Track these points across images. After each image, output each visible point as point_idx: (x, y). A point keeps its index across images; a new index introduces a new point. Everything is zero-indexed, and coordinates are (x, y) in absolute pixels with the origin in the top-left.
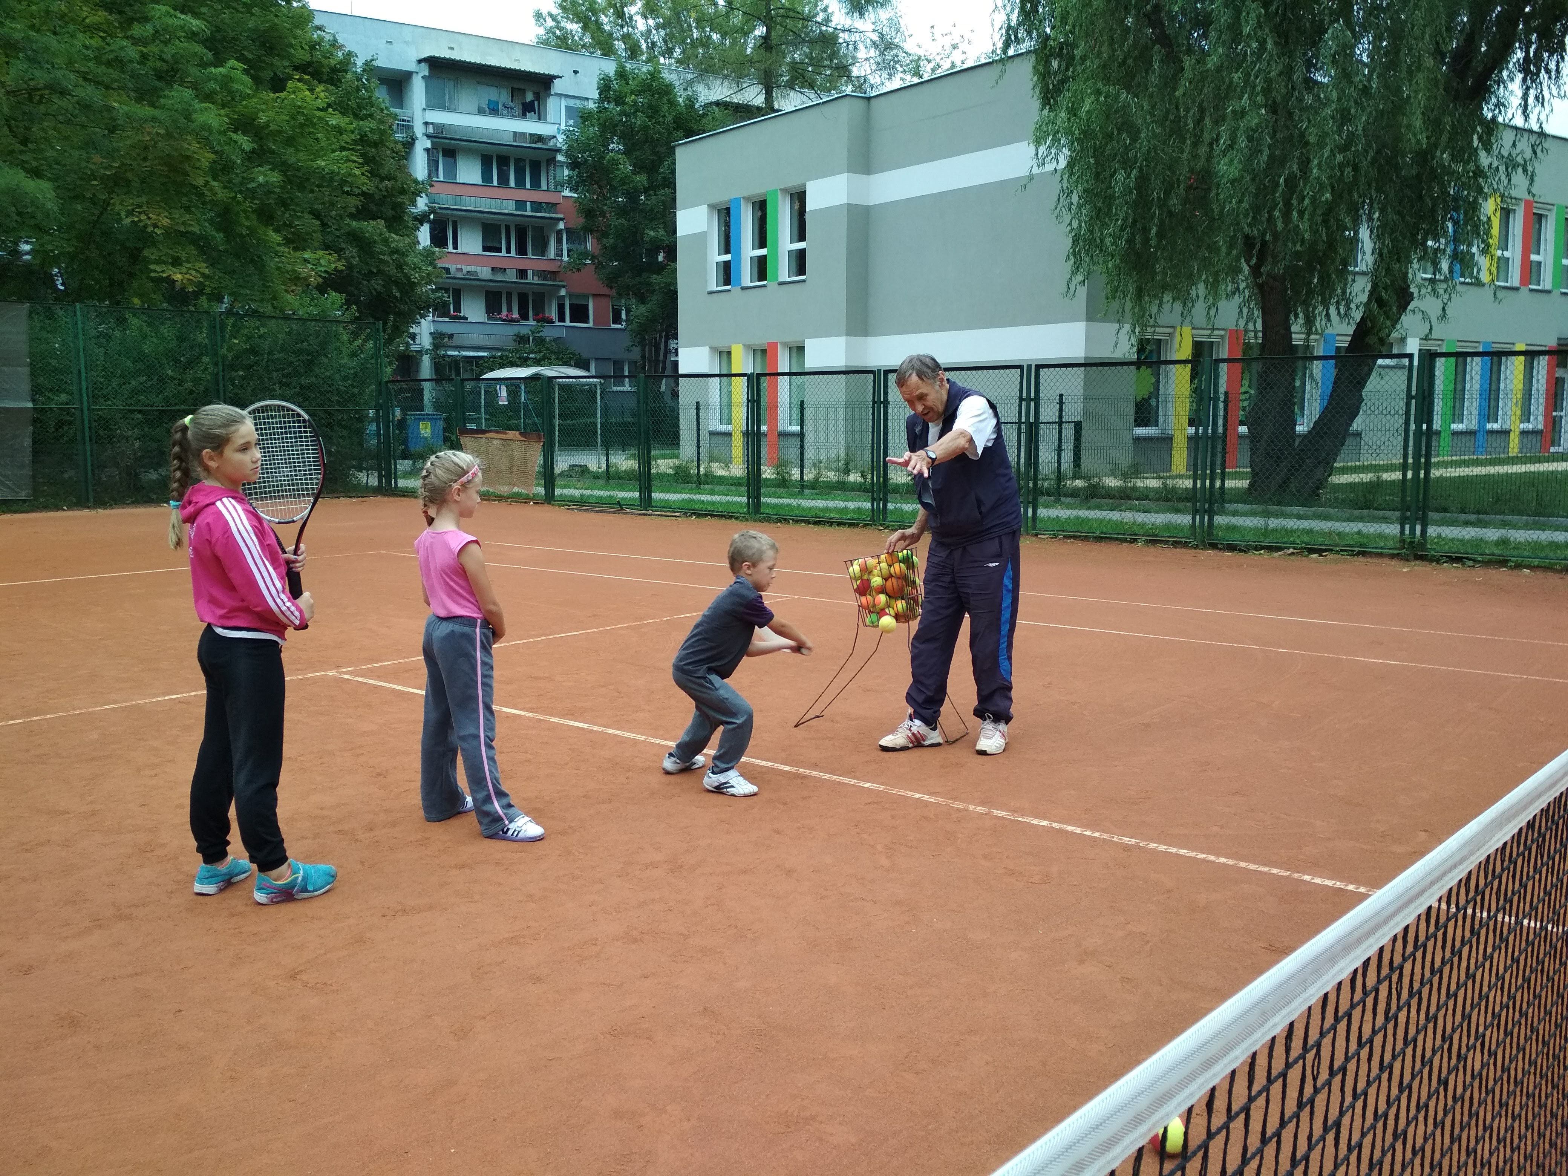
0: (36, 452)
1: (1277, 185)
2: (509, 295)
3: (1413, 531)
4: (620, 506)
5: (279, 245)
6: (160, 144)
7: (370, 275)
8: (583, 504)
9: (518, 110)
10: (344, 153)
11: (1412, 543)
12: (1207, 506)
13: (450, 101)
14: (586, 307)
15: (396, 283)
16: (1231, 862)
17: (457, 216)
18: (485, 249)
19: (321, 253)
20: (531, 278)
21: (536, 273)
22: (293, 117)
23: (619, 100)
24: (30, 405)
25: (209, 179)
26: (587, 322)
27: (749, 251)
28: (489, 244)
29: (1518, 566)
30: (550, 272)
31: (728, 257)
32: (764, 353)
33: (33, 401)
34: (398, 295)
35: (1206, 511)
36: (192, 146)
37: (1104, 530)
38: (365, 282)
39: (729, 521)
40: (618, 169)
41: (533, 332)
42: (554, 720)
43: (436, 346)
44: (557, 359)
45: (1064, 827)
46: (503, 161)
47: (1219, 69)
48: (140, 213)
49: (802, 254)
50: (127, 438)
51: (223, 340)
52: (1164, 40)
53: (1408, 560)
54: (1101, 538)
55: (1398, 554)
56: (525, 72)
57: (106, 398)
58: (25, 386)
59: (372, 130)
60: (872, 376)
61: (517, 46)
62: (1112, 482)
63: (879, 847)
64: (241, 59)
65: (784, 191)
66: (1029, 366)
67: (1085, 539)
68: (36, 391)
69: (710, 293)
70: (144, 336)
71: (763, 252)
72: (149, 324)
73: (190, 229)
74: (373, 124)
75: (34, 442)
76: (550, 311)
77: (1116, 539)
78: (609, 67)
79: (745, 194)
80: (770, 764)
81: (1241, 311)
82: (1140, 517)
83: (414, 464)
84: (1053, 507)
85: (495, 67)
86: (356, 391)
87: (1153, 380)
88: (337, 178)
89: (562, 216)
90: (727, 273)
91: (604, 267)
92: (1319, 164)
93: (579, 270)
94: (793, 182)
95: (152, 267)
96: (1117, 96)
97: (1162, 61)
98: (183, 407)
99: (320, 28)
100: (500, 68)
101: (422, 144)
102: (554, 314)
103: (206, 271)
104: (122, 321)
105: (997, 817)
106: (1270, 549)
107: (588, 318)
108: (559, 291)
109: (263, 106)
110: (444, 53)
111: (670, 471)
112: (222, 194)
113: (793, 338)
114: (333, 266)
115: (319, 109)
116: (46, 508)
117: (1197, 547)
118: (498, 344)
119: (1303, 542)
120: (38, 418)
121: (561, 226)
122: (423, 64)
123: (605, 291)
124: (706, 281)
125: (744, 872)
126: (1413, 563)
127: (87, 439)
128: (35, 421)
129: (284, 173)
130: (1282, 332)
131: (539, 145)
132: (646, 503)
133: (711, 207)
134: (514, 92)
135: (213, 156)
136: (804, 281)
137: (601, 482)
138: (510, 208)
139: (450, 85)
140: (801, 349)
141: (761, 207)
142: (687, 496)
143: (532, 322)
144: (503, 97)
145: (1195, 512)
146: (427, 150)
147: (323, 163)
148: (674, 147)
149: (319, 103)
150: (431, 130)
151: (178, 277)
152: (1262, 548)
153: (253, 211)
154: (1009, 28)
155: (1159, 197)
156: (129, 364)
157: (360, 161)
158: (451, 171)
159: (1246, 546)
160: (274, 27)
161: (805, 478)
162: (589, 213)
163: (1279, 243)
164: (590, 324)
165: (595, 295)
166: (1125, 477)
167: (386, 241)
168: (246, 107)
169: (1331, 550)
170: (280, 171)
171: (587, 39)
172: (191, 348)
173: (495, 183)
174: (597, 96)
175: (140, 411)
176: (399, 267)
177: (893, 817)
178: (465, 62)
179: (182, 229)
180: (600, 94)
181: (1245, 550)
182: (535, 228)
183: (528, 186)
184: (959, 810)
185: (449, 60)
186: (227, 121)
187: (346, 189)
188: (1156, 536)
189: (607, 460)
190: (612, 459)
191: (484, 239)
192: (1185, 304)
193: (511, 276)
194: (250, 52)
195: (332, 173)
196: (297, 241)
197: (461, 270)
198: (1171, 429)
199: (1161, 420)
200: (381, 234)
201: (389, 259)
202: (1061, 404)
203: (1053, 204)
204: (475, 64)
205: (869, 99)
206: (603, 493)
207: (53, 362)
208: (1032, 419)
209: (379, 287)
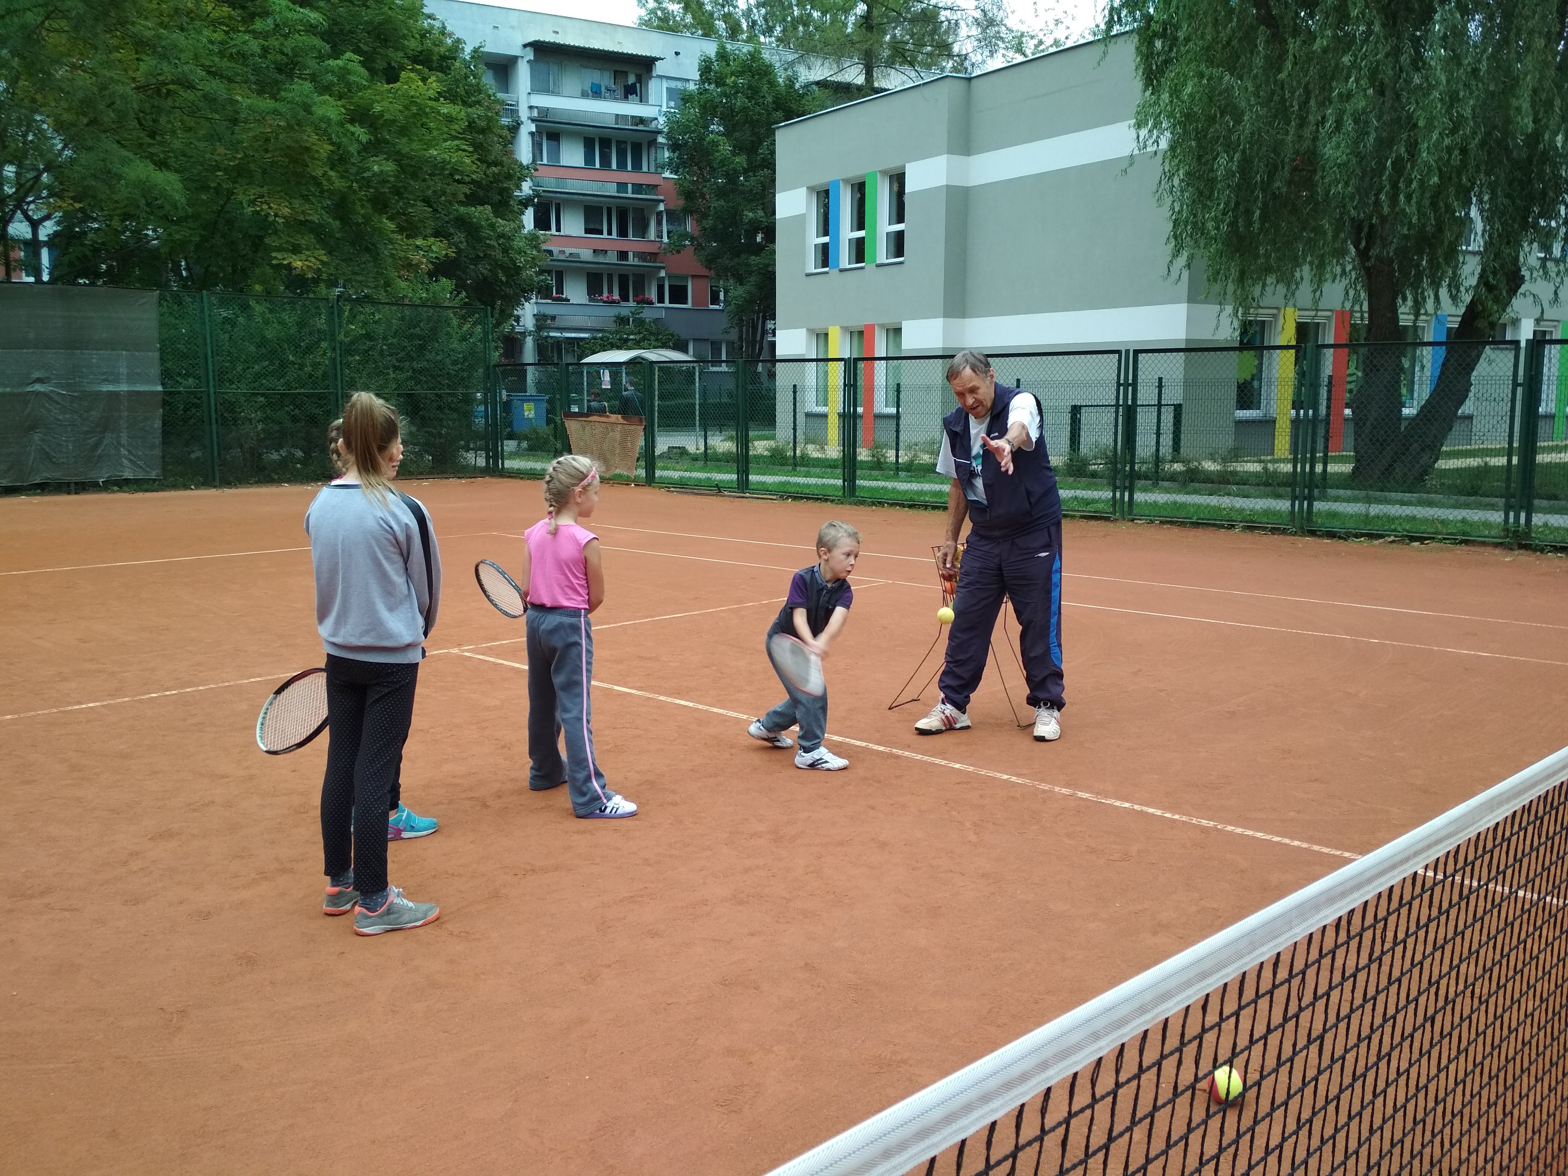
0: (165, 434)
1: (1385, 167)
2: (610, 277)
3: (1517, 519)
4: (718, 489)
5: (393, 232)
6: (280, 136)
7: (477, 259)
8: (682, 486)
9: (620, 92)
10: (456, 142)
11: (1516, 532)
12: (1306, 491)
13: (554, 85)
14: (685, 288)
15: (502, 267)
16: (1305, 845)
17: (559, 198)
18: (587, 231)
19: (432, 239)
20: (631, 260)
21: (636, 254)
22: (407, 108)
23: (720, 82)
24: (160, 388)
25: (327, 169)
26: (686, 303)
27: (847, 233)
28: (591, 226)
30: (650, 254)
31: (826, 239)
32: (862, 335)
33: (163, 384)
34: (504, 279)
35: (1305, 498)
36: (311, 138)
37: (1202, 516)
38: (472, 267)
39: (824, 504)
40: (718, 151)
41: (633, 313)
42: (662, 698)
43: (539, 327)
44: (657, 340)
45: (1145, 809)
46: (605, 143)
47: (1325, 51)
48: (261, 203)
49: (900, 235)
50: (250, 420)
51: (340, 326)
52: (1269, 20)
53: (1511, 549)
54: (1198, 524)
55: (1502, 543)
56: (627, 54)
57: (231, 382)
58: (155, 371)
59: (479, 117)
61: (619, 29)
62: (1210, 466)
63: (968, 824)
64: (358, 51)
65: (883, 173)
66: (1127, 351)
67: (1182, 524)
68: (166, 375)
69: (809, 275)
70: (267, 322)
71: (861, 234)
72: (271, 311)
73: (309, 218)
74: (481, 111)
75: (164, 424)
76: (650, 293)
77: (1214, 525)
78: (710, 48)
79: (845, 177)
80: (864, 744)
81: (1347, 293)
82: (1239, 503)
83: (519, 445)
84: (1151, 491)
85: (598, 50)
86: (465, 374)
87: (1256, 362)
88: (448, 167)
89: (662, 198)
90: (825, 255)
91: (703, 249)
92: (1428, 147)
93: (679, 252)
94: (892, 164)
95: (274, 254)
96: (1221, 78)
97: (1267, 42)
98: (302, 391)
99: (430, 17)
100: (603, 51)
101: (528, 128)
102: (654, 296)
103: (325, 258)
104: (245, 307)
105: (1081, 799)
106: (1371, 536)
107: (687, 299)
108: (659, 272)
109: (377, 97)
110: (549, 38)
111: (766, 453)
112: (339, 184)
113: (890, 320)
114: (444, 252)
115: (430, 99)
116: (175, 487)
117: (1295, 534)
118: (598, 326)
119: (1405, 530)
120: (168, 400)
121: (662, 207)
122: (528, 49)
123: (705, 272)
124: (805, 263)
125: (841, 844)
126: (1516, 552)
127: (214, 420)
128: (165, 403)
129: (398, 162)
130: (1389, 315)
131: (641, 127)
132: (743, 485)
133: (810, 189)
134: (618, 75)
135: (331, 148)
136: (901, 263)
137: (700, 464)
138: (611, 190)
139: (554, 68)
140: (898, 331)
141: (860, 189)
142: (783, 479)
143: (632, 304)
144: (605, 79)
145: (1294, 498)
146: (532, 134)
147: (435, 153)
148: (774, 130)
149: (432, 93)
150: (535, 113)
151: (299, 264)
152: (1362, 535)
153: (369, 200)
154: (1112, 9)
155: (1262, 180)
156: (252, 349)
157: (471, 149)
158: (555, 154)
159: (1346, 533)
160: (388, 20)
161: (901, 461)
162: (689, 195)
163: (1387, 226)
164: (689, 305)
165: (693, 276)
166: (1225, 460)
167: (492, 226)
168: (362, 98)
169: (1433, 538)
170: (395, 160)
171: (689, 19)
172: (311, 333)
173: (598, 166)
174: (698, 78)
175: (263, 395)
176: (505, 251)
177: (981, 796)
178: (569, 46)
179: (302, 218)
180: (701, 76)
181: (1345, 537)
182: (635, 209)
183: (629, 168)
184: (1044, 791)
185: (554, 44)
186: (345, 112)
187: (457, 177)
188: (1254, 522)
189: (706, 443)
190: (710, 442)
191: (586, 222)
192: (1288, 286)
193: (612, 258)
194: (366, 44)
195: (444, 161)
196: (410, 229)
197: (563, 252)
198: (1274, 412)
199: (1264, 403)
200: (488, 219)
201: (495, 243)
202: (1160, 386)
203: (1154, 189)
204: (579, 47)
205: (969, 79)
206: (702, 475)
207: (181, 347)
208: (1130, 403)
209: (485, 272)
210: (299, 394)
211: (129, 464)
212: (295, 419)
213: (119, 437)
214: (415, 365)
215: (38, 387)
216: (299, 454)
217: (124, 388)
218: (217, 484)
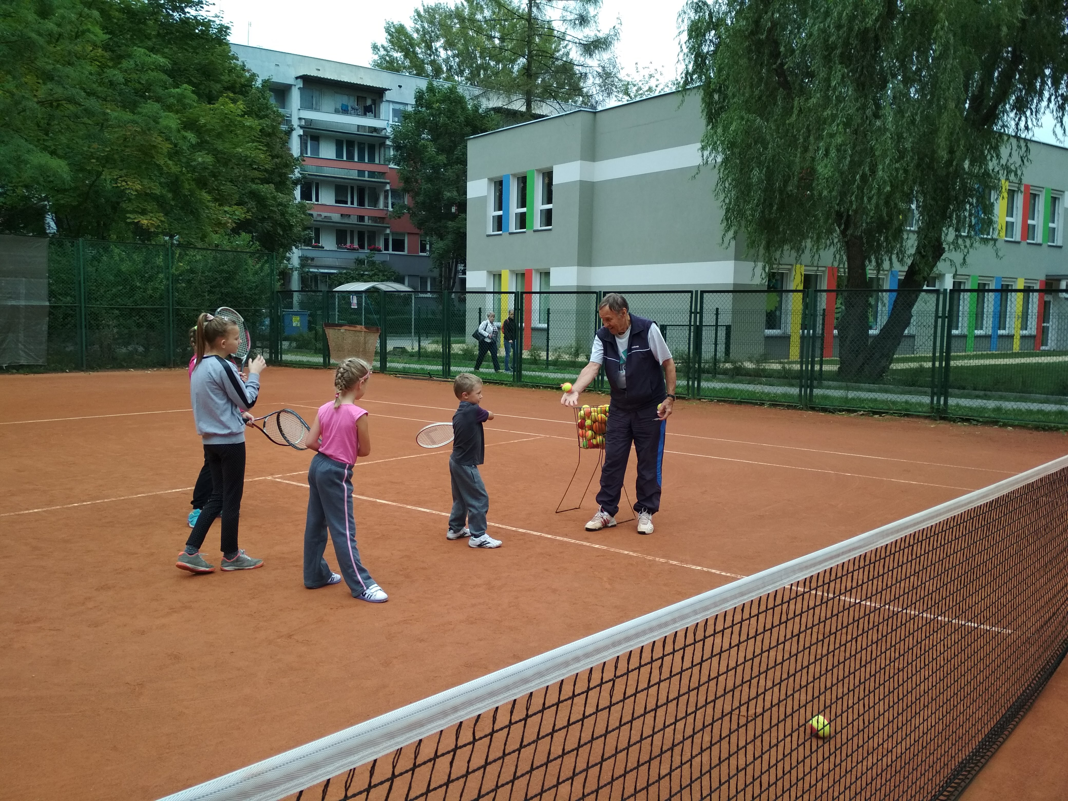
0: (50, 334)
1: (855, 179)
2: (352, 232)
3: (939, 400)
4: (430, 376)
5: (209, 201)
6: (137, 138)
7: (263, 220)
8: (405, 373)
9: (361, 111)
10: (255, 144)
11: (938, 409)
12: (809, 382)
13: (316, 104)
14: (403, 241)
15: (280, 225)
17: (318, 179)
18: (337, 202)
19: (236, 207)
20: (367, 222)
21: (370, 218)
22: (222, 120)
23: (429, 106)
24: (47, 304)
25: (167, 159)
26: (403, 251)
27: (514, 209)
28: (340, 199)
29: (1005, 425)
30: (380, 218)
31: (500, 213)
32: (523, 276)
33: (49, 301)
34: (281, 233)
35: (808, 387)
36: (157, 139)
37: (744, 397)
38: (260, 224)
39: (501, 387)
40: (427, 151)
41: (368, 257)
43: (303, 265)
44: (384, 275)
46: (350, 144)
48: (122, 181)
49: (549, 212)
50: (109, 326)
51: (173, 262)
52: (785, 85)
53: (936, 420)
54: (741, 402)
55: (929, 416)
56: (366, 86)
57: (96, 300)
58: (44, 292)
59: (267, 126)
60: (595, 295)
61: (360, 69)
62: (749, 365)
64: (190, 83)
65: (539, 171)
66: (697, 292)
67: (731, 402)
68: (52, 294)
69: (488, 236)
70: (122, 260)
71: (524, 210)
72: (125, 253)
73: (154, 192)
74: (268, 122)
75: (50, 327)
76: (379, 244)
77: (751, 403)
78: (423, 84)
79: (513, 173)
81: (835, 257)
82: (767, 389)
83: (290, 344)
84: (711, 381)
85: (347, 82)
86: (257, 297)
87: (778, 299)
89: (388, 181)
90: (499, 223)
91: (416, 215)
92: (883, 168)
93: (399, 217)
94: (544, 165)
95: (128, 215)
96: (754, 121)
97: (783, 99)
98: (145, 306)
99: (235, 58)
100: (350, 83)
101: (298, 132)
102: (382, 246)
103: (163, 219)
104: (106, 250)
106: (849, 411)
107: (404, 248)
108: (385, 230)
109: (203, 113)
110: (313, 73)
111: (460, 352)
112: (175, 169)
113: (542, 267)
114: (244, 216)
115: (238, 115)
116: (55, 370)
117: (802, 409)
118: (343, 265)
119: (870, 407)
120: (52, 311)
121: (388, 187)
122: (299, 80)
123: (417, 231)
124: (486, 228)
126: (938, 422)
127: (83, 327)
128: (50, 313)
129: (215, 156)
130: (860, 271)
131: (375, 134)
132: (446, 373)
133: (490, 180)
134: (360, 99)
135: (171, 146)
136: (550, 230)
137: (415, 358)
138: (354, 175)
139: (316, 93)
140: (547, 274)
141: (523, 181)
143: (366, 251)
144: (351, 102)
145: (801, 387)
146: (300, 136)
147: (241, 150)
148: (466, 140)
149: (239, 112)
150: (303, 123)
151: (145, 222)
152: (844, 410)
153: (194, 180)
154: (687, 73)
155: (780, 186)
156: (112, 278)
157: (265, 149)
158: (316, 150)
159: (834, 409)
160: (211, 63)
161: (550, 359)
162: (407, 180)
163: (858, 216)
164: (406, 253)
165: (409, 234)
166: (758, 362)
167: (274, 198)
168: (192, 113)
169: (887, 413)
170: (213, 155)
171: (407, 63)
172: (152, 268)
173: (345, 158)
174: (414, 103)
176: (283, 214)
178: (327, 79)
179: (148, 191)
180: (416, 102)
181: (833, 411)
182: (370, 188)
183: (366, 161)
185: (317, 77)
186: (179, 122)
187: (254, 166)
188: (776, 401)
189: (419, 345)
190: (422, 344)
191: (336, 195)
192: (798, 251)
193: (353, 220)
194: (195, 77)
195: (246, 156)
196: (221, 200)
197: (321, 215)
198: (789, 331)
199: (783, 326)
200: (271, 193)
201: (276, 210)
202: (717, 314)
203: (714, 187)
204: (334, 80)
205: (595, 113)
206: (417, 366)
207: (63, 276)
208: (698, 324)
209: (269, 228)
210: (143, 309)
211: (24, 355)
212: (139, 326)
213: (18, 336)
214: (223, 290)
216: (141, 349)
217: (23, 303)
218: (84, 369)
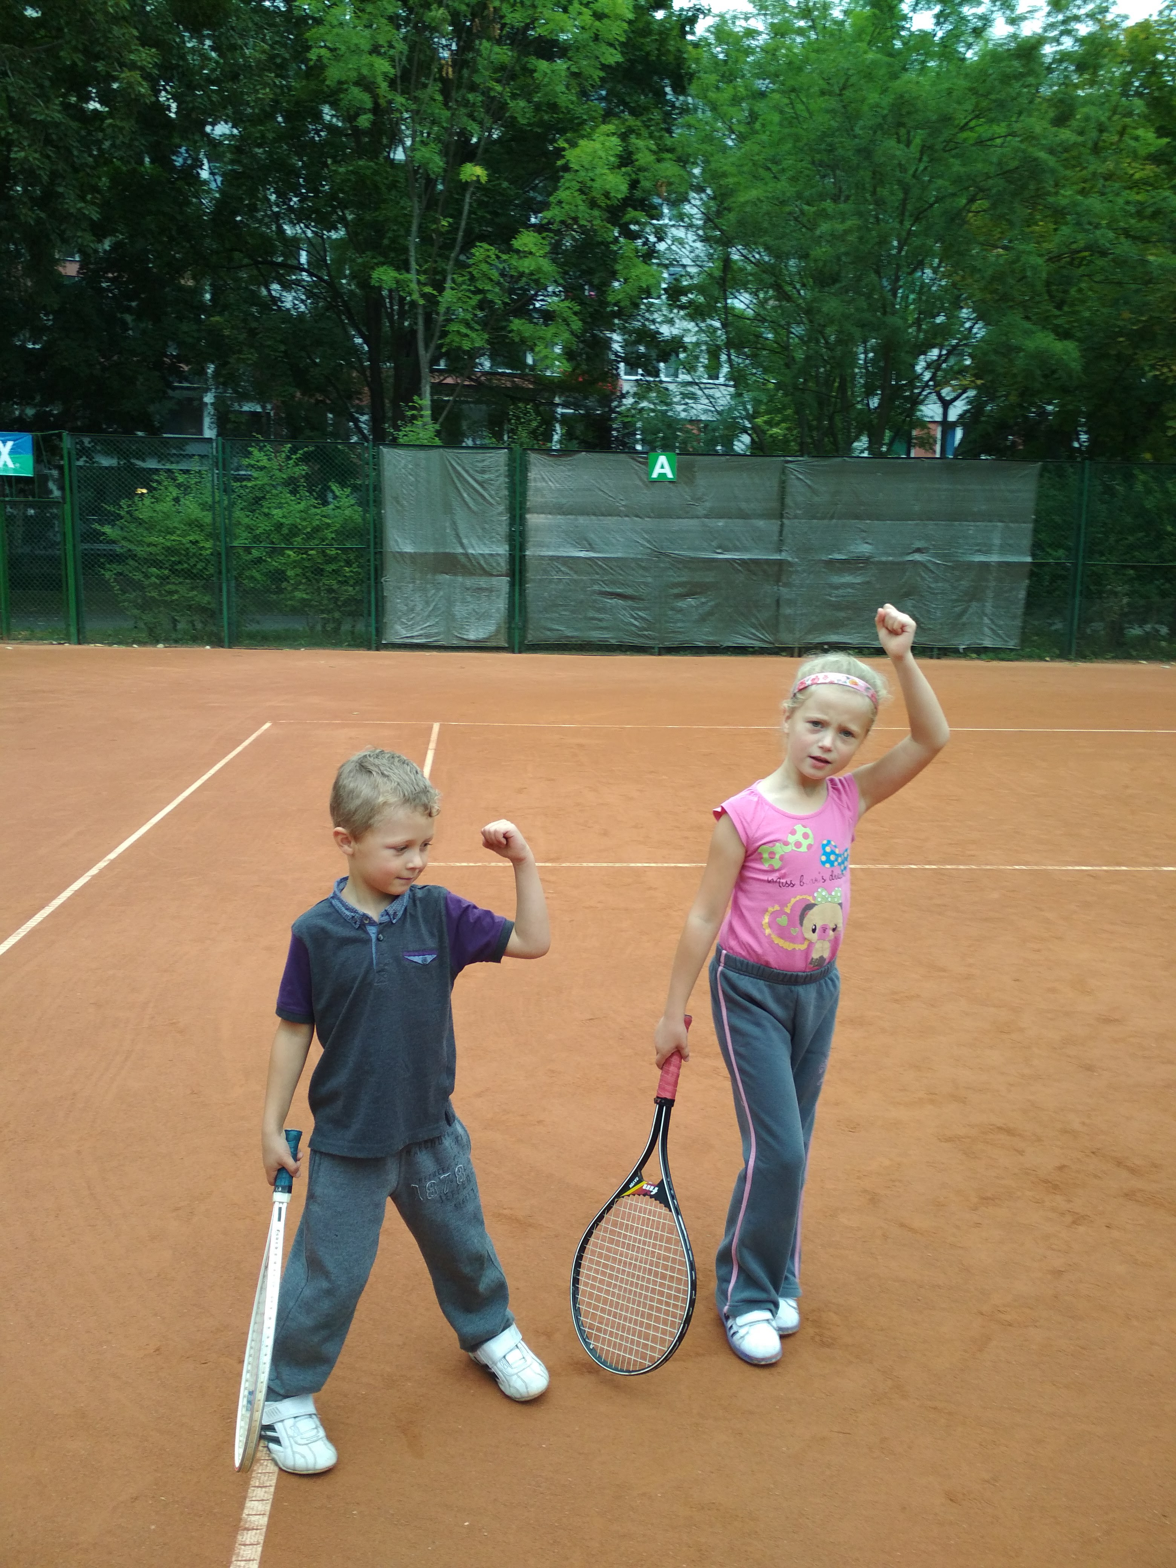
0: (1028, 604)
24: (1029, 559)
33: (1033, 555)
48: (1162, 366)
50: (1116, 593)
57: (1102, 554)
58: (1026, 542)
68: (1037, 547)
72: (1155, 479)
75: (1029, 594)
104: (1128, 478)
116: (1030, 657)
120: (1035, 572)
127: (1078, 592)
128: (1032, 575)
156: (1129, 519)
207: (1057, 518)
211: (990, 634)
212: (1163, 594)
213: (984, 606)
215: (917, 557)
217: (994, 558)
218: (1071, 657)
